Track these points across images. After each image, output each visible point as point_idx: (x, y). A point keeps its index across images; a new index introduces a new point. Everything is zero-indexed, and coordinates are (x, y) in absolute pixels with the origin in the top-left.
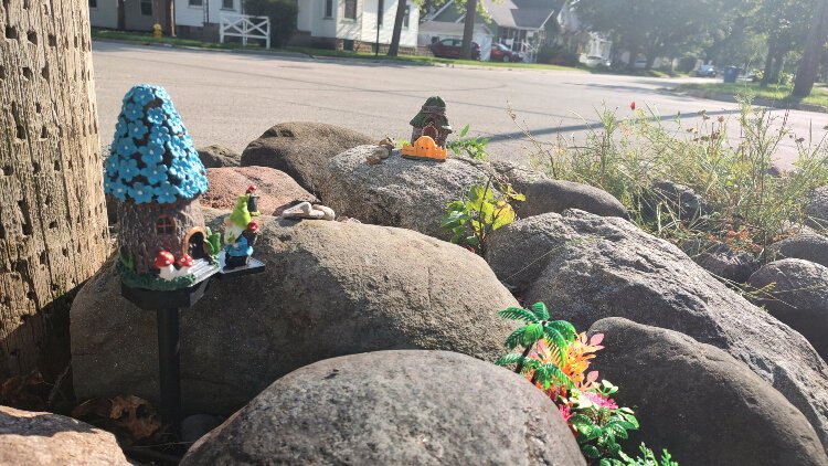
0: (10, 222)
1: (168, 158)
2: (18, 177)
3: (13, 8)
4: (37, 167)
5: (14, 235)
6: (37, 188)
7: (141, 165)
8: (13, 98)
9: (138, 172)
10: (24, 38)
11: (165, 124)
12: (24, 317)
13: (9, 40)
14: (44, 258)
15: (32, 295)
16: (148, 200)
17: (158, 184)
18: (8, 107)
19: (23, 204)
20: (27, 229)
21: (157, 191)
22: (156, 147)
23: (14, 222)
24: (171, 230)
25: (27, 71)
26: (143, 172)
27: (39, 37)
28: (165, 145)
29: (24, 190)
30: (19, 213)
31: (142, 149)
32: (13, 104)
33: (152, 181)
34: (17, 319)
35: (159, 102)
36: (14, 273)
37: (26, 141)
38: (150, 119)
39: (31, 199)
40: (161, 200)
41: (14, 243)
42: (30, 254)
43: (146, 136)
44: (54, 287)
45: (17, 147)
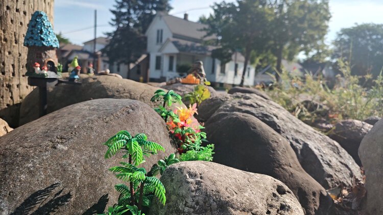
0: (7, 70)
1: (41, 32)
2: (13, 56)
3: (19, 3)
4: (20, 55)
5: (9, 75)
6: (19, 62)
7: (32, 33)
8: (15, 31)
9: (31, 35)
10: (22, 13)
11: (42, 22)
12: (8, 105)
13: (17, 13)
14: (18, 86)
15: (12, 98)
16: (33, 44)
17: (37, 40)
18: (13, 33)
19: (13, 66)
20: (14, 74)
21: (36, 41)
22: (38, 28)
23: (9, 71)
24: (41, 57)
25: (21, 23)
26: (32, 36)
27: (27, 14)
28: (41, 28)
29: (14, 61)
30: (11, 69)
31: (33, 29)
32: (15, 33)
33: (35, 38)
34: (5, 105)
35: (42, 15)
36: (7, 88)
37: (17, 45)
38: (38, 20)
39: (16, 65)
40: (37, 45)
41: (8, 78)
42: (13, 83)
43: (35, 25)
44: (21, 98)
45: (14, 46)
